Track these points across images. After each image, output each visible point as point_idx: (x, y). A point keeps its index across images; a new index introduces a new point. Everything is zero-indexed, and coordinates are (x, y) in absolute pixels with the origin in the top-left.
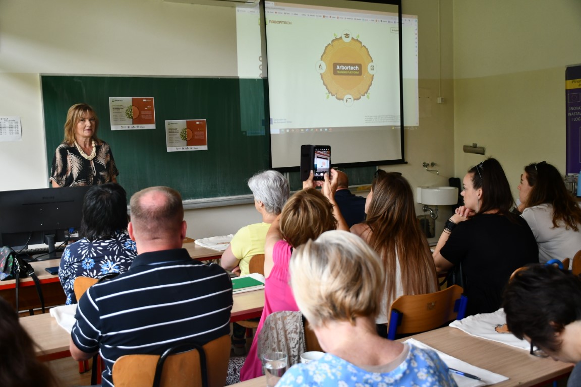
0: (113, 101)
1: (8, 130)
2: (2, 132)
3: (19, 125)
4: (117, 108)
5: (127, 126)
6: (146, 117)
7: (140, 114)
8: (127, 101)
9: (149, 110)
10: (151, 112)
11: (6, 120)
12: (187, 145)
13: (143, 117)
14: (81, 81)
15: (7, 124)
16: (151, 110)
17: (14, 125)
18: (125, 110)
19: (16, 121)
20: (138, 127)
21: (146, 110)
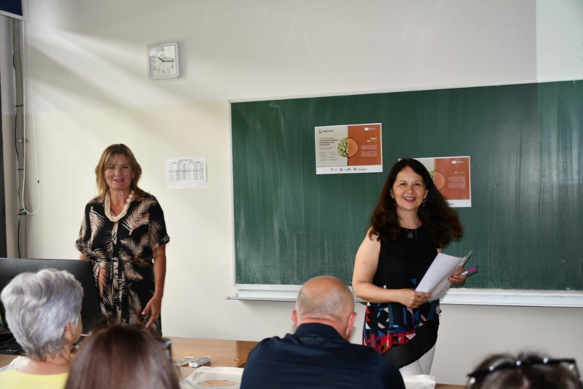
0: (321, 132)
1: (192, 173)
2: (187, 176)
3: (204, 167)
4: (326, 142)
5: (339, 168)
6: (369, 155)
7: (359, 150)
8: (340, 131)
9: (372, 143)
10: (376, 146)
11: (191, 161)
13: (363, 154)
14: (279, 107)
15: (192, 167)
16: (378, 143)
17: (198, 168)
18: (336, 144)
19: (201, 163)
20: (355, 169)
21: (369, 144)
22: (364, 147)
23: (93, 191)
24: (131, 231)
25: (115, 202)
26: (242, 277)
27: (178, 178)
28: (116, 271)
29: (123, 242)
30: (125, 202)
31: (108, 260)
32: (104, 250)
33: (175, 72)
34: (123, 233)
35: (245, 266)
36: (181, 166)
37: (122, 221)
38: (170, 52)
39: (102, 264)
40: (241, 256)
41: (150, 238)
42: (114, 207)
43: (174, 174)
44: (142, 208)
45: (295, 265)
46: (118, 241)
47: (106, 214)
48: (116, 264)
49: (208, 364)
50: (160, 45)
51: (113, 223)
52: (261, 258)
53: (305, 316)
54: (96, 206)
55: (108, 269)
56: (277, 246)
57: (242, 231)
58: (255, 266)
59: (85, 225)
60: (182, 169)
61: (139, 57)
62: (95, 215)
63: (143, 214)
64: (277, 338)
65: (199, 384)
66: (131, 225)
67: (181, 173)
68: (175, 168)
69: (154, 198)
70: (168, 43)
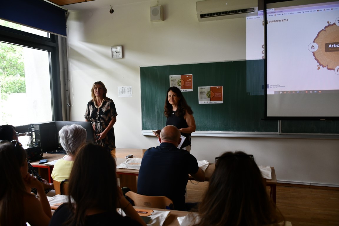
0: (171, 77)
1: (127, 92)
2: (125, 93)
8: (178, 77)
10: (190, 82)
12: (210, 100)
15: (127, 89)
19: (130, 88)
20: (183, 90)
21: (188, 81)
22: (186, 83)
23: (90, 98)
24: (104, 112)
25: (98, 102)
26: (144, 128)
27: (122, 93)
28: (99, 126)
29: (101, 116)
30: (102, 102)
31: (96, 122)
32: (95, 119)
33: (121, 56)
34: (101, 112)
35: (146, 124)
36: (123, 89)
37: (101, 108)
38: (119, 49)
39: (94, 123)
40: (144, 120)
41: (110, 114)
42: (98, 103)
43: (121, 92)
44: (107, 104)
45: (163, 123)
46: (100, 116)
47: (95, 106)
48: (99, 123)
49: (131, 157)
50: (116, 46)
51: (98, 109)
52: (151, 121)
53: (163, 140)
54: (91, 103)
55: (96, 125)
56: (157, 117)
57: (144, 112)
58: (149, 124)
59: (87, 110)
60: (123, 90)
61: (108, 51)
62: (91, 107)
63: (108, 106)
64: (154, 147)
65: (128, 164)
66: (104, 110)
67: (123, 91)
68: (121, 90)
69: (111, 100)
70: (118, 45)
